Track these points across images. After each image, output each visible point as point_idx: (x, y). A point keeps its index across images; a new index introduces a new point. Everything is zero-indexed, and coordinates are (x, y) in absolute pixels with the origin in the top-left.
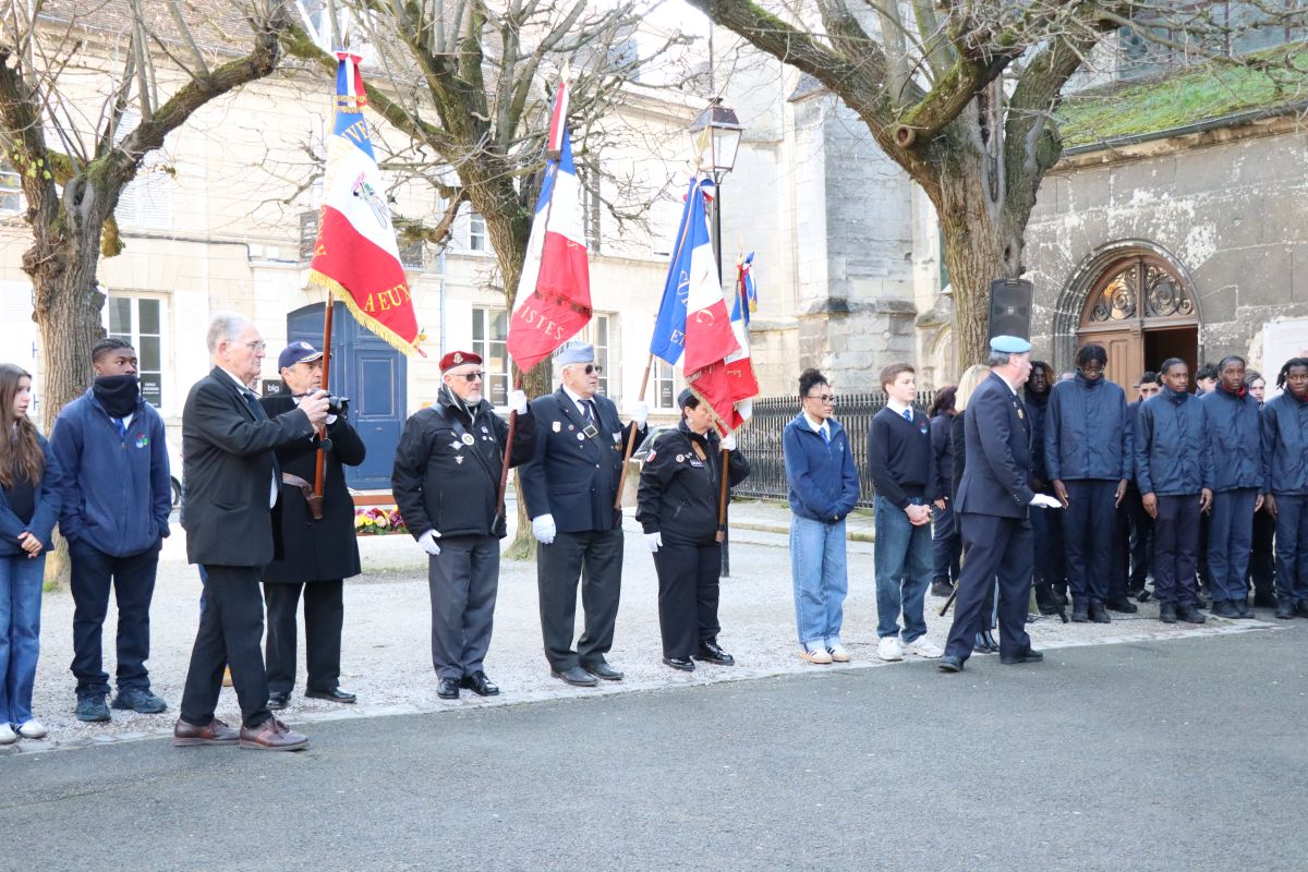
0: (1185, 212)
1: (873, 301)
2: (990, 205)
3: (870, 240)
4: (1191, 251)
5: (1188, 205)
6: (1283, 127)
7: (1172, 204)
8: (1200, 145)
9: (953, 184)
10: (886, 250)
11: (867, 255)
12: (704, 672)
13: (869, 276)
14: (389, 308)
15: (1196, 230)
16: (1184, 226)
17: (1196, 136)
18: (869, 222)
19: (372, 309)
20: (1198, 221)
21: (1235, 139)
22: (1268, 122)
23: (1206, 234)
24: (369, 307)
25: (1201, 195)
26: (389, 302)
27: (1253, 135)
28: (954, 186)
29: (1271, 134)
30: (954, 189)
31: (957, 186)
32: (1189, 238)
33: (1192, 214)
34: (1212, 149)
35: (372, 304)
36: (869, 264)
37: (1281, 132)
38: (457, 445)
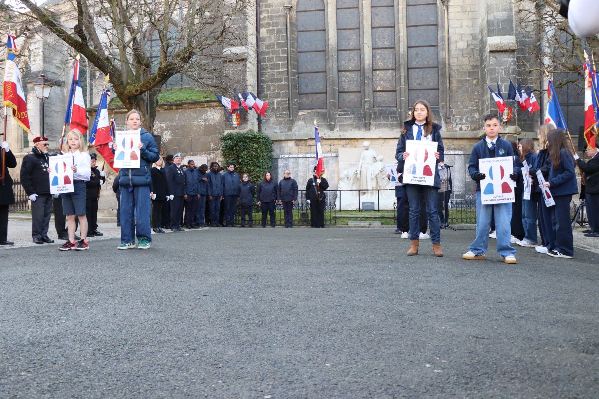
0: (163, 127)
1: (54, 148)
3: (53, 129)
4: (164, 137)
5: (164, 125)
6: (189, 107)
7: (159, 124)
8: (167, 109)
10: (58, 133)
11: (52, 134)
12: (96, 238)
13: (53, 140)
15: (166, 132)
16: (163, 130)
17: (166, 107)
18: (53, 124)
20: (166, 129)
21: (177, 109)
22: (186, 105)
23: (169, 133)
25: (167, 123)
27: (182, 108)
29: (186, 108)
32: (164, 134)
33: (165, 127)
34: (170, 111)
36: (53, 137)
37: (189, 108)
38: (43, 165)
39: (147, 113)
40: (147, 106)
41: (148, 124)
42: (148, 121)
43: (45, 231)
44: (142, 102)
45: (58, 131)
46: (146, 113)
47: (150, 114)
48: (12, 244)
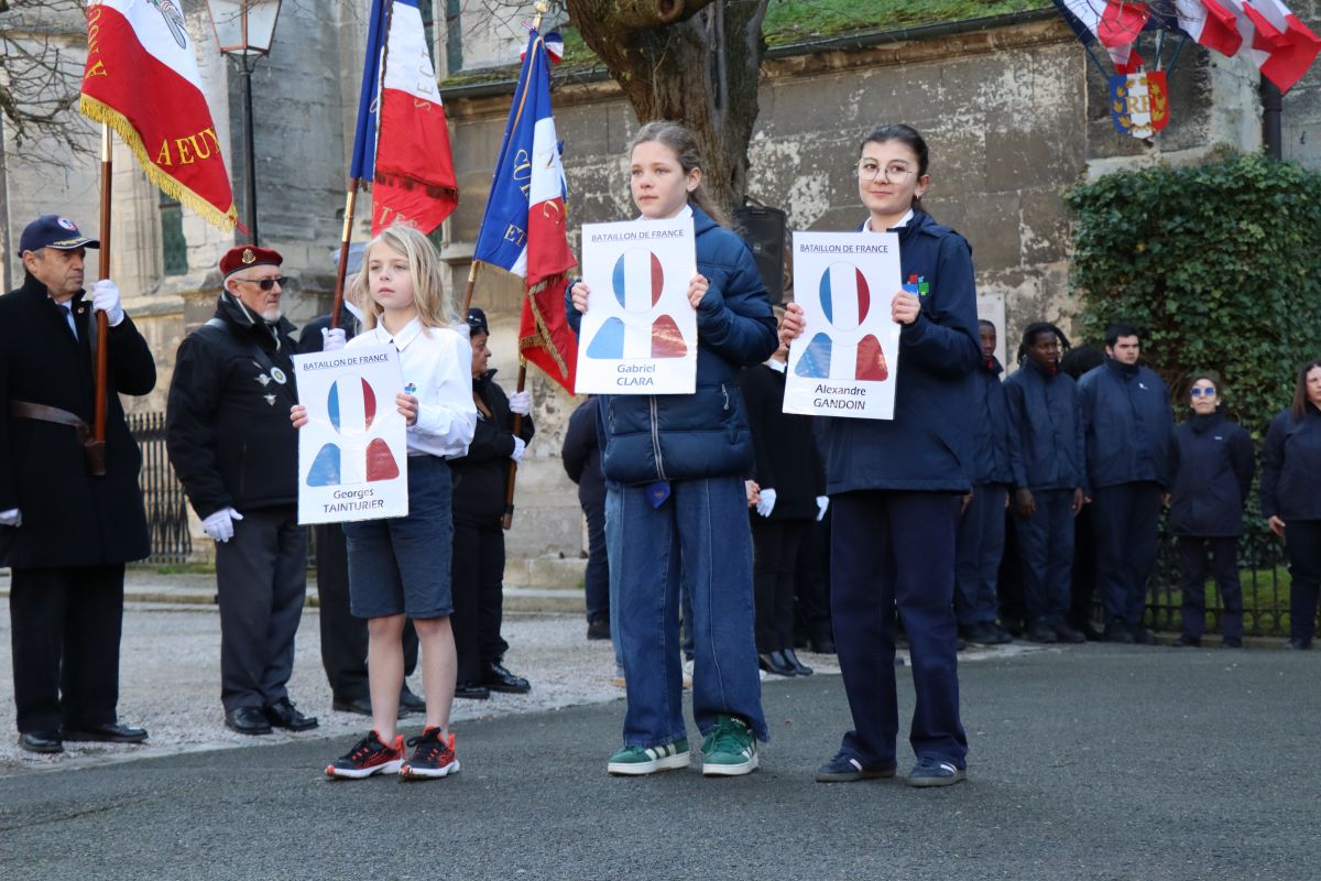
0: (788, 158)
1: (296, 274)
2: (714, 111)
3: (290, 187)
4: (796, 208)
5: (791, 148)
6: (913, 54)
7: (770, 147)
8: (807, 72)
9: (666, 82)
10: (311, 202)
11: (286, 208)
13: (289, 238)
14: (192, 161)
15: (803, 180)
16: (786, 176)
17: (802, 59)
18: (289, 161)
19: (168, 162)
20: (805, 170)
21: (852, 67)
22: (895, 46)
23: (815, 187)
24: (164, 159)
25: (808, 136)
26: (192, 152)
27: (877, 63)
28: (667, 85)
29: (897, 62)
30: (668, 89)
31: (671, 84)
32: (794, 191)
33: (797, 160)
34: (821, 78)
35: (167, 154)
36: (289, 221)
37: (910, 61)
38: (264, 379)
39: (718, 104)
40: (715, 70)
41: (720, 157)
42: (722, 142)
43: (274, 677)
44: (690, 52)
45: (313, 196)
46: (711, 104)
47: (732, 109)
48: (139, 738)
